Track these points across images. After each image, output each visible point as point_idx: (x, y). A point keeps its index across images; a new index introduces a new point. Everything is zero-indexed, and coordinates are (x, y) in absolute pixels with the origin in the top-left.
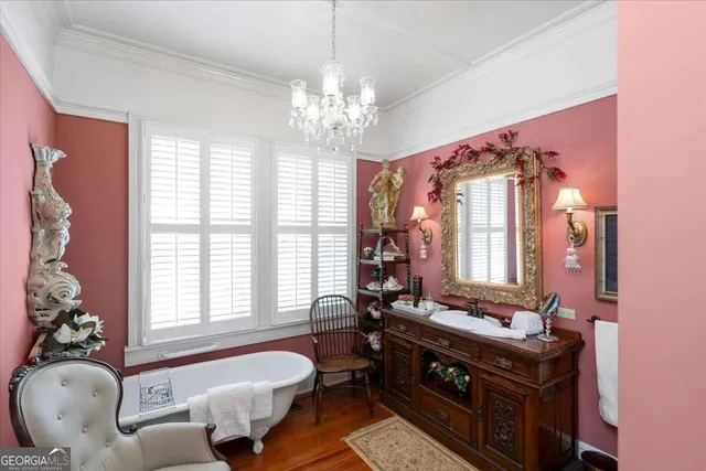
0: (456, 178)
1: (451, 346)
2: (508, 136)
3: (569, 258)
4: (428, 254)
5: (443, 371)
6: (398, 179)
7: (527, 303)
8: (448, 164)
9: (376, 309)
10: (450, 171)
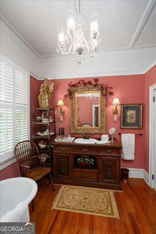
0: (77, 91)
1: (88, 151)
2: (96, 80)
3: (115, 118)
4: (64, 119)
5: (84, 161)
6: (51, 88)
7: (103, 132)
8: (74, 86)
9: (43, 144)
10: (75, 88)
